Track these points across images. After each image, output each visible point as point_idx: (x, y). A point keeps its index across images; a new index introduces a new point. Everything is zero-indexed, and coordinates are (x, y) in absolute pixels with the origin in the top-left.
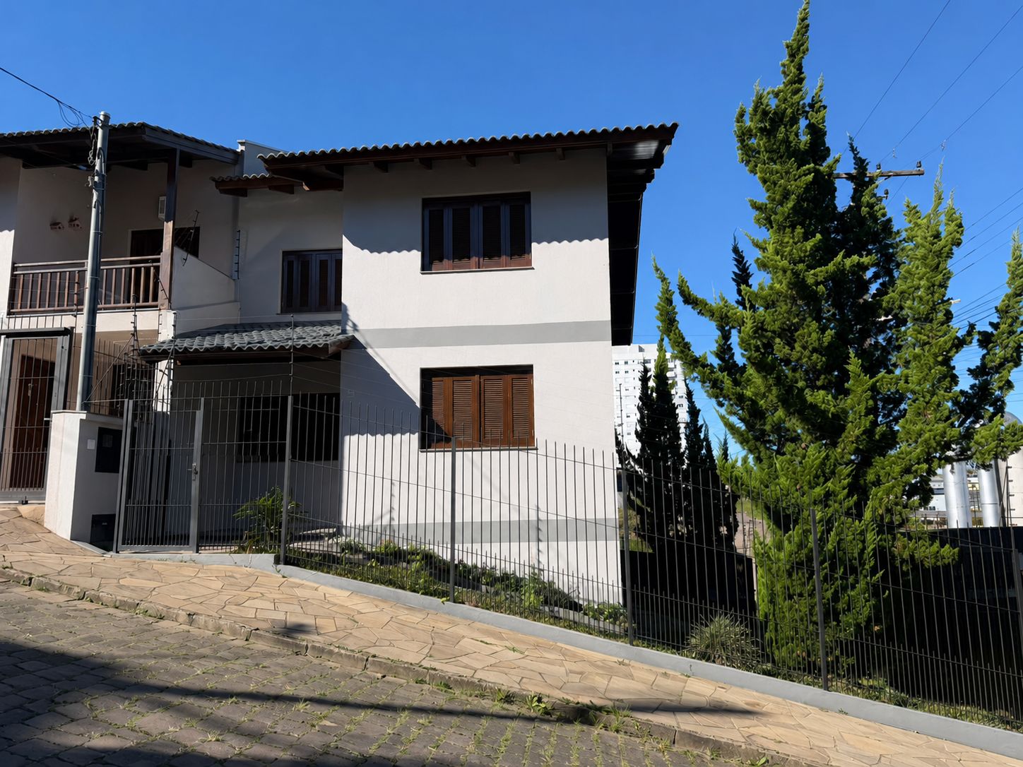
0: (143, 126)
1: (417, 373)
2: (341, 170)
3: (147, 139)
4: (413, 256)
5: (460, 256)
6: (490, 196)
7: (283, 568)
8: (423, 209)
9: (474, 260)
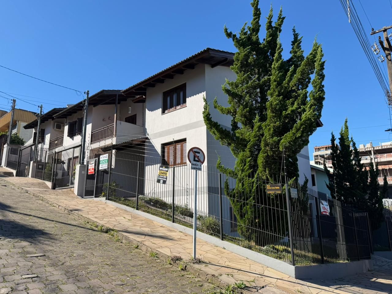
0: (104, 90)
1: (160, 146)
2: (145, 89)
3: (106, 94)
4: (160, 110)
5: (171, 107)
6: (178, 86)
7: (107, 201)
8: (163, 95)
9: (174, 107)
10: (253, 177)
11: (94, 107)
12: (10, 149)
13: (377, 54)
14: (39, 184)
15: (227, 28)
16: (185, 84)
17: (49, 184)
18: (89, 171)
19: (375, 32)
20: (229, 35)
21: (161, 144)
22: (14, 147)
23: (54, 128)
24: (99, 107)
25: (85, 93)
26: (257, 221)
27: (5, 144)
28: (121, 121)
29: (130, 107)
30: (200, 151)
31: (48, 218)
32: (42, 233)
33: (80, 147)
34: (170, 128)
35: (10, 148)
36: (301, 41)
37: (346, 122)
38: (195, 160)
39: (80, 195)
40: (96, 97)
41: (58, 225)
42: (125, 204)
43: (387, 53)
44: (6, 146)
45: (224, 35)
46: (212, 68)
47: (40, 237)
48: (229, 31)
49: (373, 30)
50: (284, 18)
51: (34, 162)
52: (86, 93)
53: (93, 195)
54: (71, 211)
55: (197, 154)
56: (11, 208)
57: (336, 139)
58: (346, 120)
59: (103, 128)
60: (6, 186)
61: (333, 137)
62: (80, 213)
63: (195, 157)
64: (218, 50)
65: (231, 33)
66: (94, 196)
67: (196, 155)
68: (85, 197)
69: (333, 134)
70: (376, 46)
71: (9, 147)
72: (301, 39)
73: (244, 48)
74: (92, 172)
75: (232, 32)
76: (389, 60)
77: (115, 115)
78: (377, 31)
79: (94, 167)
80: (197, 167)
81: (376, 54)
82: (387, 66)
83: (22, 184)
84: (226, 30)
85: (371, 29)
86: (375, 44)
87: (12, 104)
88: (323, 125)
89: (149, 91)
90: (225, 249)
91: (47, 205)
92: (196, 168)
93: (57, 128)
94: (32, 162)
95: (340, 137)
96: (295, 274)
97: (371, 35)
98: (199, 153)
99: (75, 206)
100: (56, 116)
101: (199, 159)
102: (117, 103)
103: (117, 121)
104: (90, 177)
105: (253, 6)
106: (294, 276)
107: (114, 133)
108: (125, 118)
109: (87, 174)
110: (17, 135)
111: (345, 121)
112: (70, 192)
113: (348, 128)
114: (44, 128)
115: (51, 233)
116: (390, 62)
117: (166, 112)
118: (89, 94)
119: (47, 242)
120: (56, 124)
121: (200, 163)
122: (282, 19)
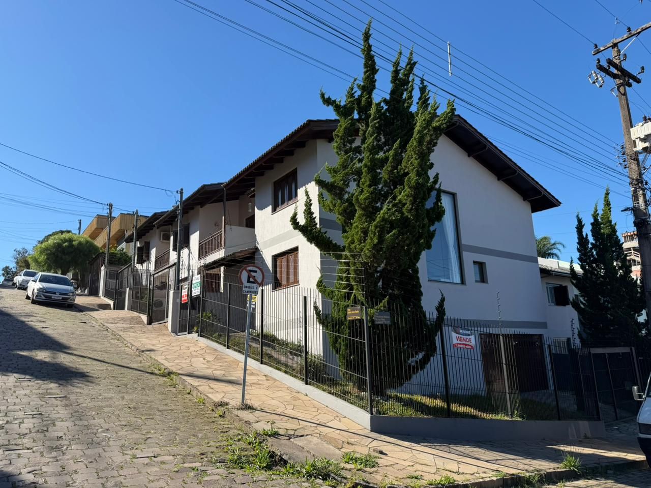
1: (271, 257)
2: (254, 180)
3: (208, 190)
4: (270, 208)
5: (283, 203)
6: (288, 174)
7: (199, 338)
8: (274, 186)
9: (286, 203)
10: (349, 299)
11: (201, 207)
12: (108, 273)
13: (601, 86)
14: (132, 318)
15: (324, 92)
16: (296, 168)
17: (144, 318)
18: (183, 299)
19: (599, 49)
20: (328, 101)
21: (272, 256)
22: (113, 268)
23: (160, 240)
24: (208, 207)
25: (177, 192)
26: (352, 357)
27: (102, 266)
28: (231, 225)
29: (250, 204)
30: (257, 269)
31: (107, 360)
32: (82, 376)
33: (175, 266)
34: (281, 233)
35: (108, 271)
36: (428, 96)
37: (607, 194)
38: (249, 281)
39: (174, 331)
40: (197, 195)
41: (110, 368)
42: (217, 342)
43: (618, 83)
44: (103, 268)
45: (321, 101)
46: (329, 144)
47: (77, 379)
48: (326, 96)
49: (596, 46)
50: (415, 63)
51: (130, 289)
52: (179, 192)
53: (186, 331)
54: (143, 351)
55: (253, 274)
56: (69, 349)
57: (584, 225)
58: (607, 190)
59: (211, 237)
60: (85, 323)
61: (580, 221)
62: (152, 354)
63: (249, 277)
64: (327, 120)
65: (329, 98)
66: (187, 333)
67: (251, 275)
68: (179, 334)
69: (580, 217)
70: (594, 75)
71: (106, 270)
72: (428, 95)
73: (345, 118)
74: (185, 300)
75: (331, 97)
76: (622, 94)
77: (223, 217)
78: (602, 49)
79: (187, 293)
80: (252, 290)
81: (598, 86)
82: (619, 104)
83: (108, 320)
84: (323, 95)
85: (593, 45)
86: (593, 72)
87: (108, 210)
88: (561, 203)
89: (259, 181)
90: (307, 395)
91: (121, 345)
92: (250, 292)
93: (164, 239)
94: (128, 289)
95: (592, 221)
96: (371, 426)
97: (594, 55)
98: (255, 272)
99: (151, 346)
100: (158, 223)
101: (255, 280)
102: (225, 200)
103: (226, 226)
104: (183, 306)
105: (364, 54)
106: (369, 428)
107: (223, 245)
108: (246, 220)
109: (181, 302)
110: (124, 251)
111: (605, 192)
112: (163, 328)
113: (610, 205)
114: (148, 241)
115: (94, 376)
116: (623, 96)
117: (278, 210)
118: (183, 192)
119: (80, 385)
120: (162, 233)
121: (256, 284)
122: (411, 65)
